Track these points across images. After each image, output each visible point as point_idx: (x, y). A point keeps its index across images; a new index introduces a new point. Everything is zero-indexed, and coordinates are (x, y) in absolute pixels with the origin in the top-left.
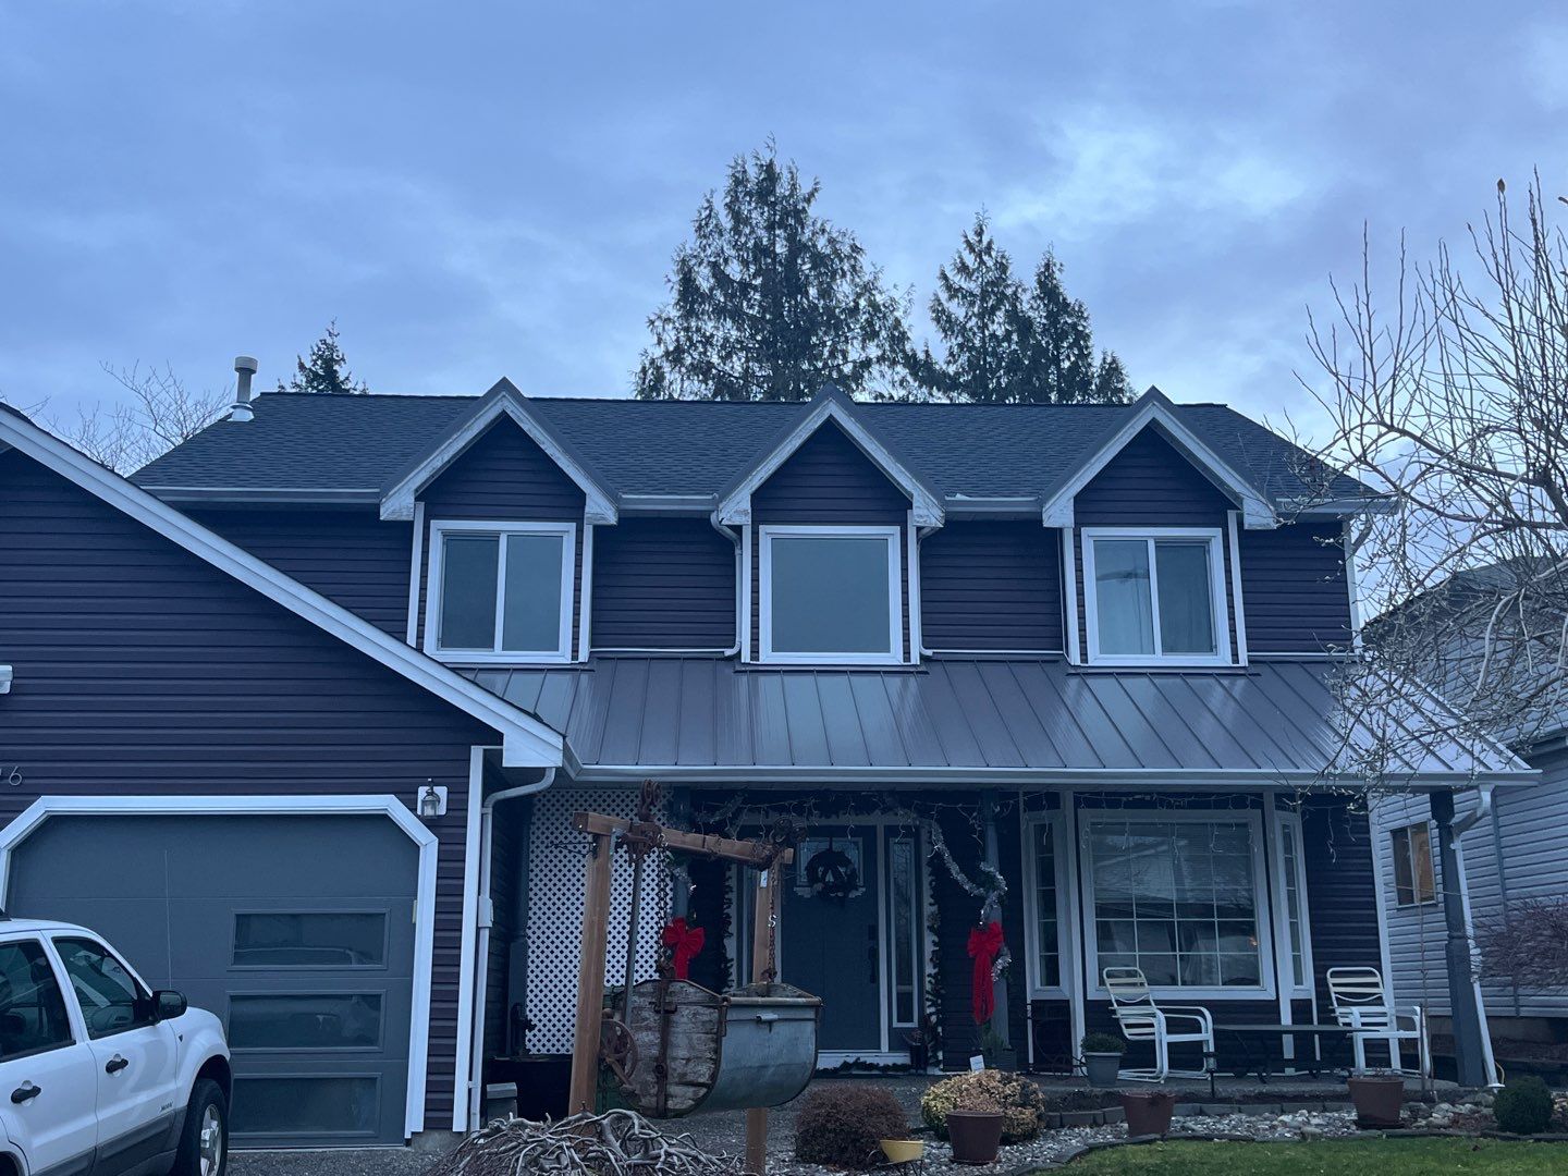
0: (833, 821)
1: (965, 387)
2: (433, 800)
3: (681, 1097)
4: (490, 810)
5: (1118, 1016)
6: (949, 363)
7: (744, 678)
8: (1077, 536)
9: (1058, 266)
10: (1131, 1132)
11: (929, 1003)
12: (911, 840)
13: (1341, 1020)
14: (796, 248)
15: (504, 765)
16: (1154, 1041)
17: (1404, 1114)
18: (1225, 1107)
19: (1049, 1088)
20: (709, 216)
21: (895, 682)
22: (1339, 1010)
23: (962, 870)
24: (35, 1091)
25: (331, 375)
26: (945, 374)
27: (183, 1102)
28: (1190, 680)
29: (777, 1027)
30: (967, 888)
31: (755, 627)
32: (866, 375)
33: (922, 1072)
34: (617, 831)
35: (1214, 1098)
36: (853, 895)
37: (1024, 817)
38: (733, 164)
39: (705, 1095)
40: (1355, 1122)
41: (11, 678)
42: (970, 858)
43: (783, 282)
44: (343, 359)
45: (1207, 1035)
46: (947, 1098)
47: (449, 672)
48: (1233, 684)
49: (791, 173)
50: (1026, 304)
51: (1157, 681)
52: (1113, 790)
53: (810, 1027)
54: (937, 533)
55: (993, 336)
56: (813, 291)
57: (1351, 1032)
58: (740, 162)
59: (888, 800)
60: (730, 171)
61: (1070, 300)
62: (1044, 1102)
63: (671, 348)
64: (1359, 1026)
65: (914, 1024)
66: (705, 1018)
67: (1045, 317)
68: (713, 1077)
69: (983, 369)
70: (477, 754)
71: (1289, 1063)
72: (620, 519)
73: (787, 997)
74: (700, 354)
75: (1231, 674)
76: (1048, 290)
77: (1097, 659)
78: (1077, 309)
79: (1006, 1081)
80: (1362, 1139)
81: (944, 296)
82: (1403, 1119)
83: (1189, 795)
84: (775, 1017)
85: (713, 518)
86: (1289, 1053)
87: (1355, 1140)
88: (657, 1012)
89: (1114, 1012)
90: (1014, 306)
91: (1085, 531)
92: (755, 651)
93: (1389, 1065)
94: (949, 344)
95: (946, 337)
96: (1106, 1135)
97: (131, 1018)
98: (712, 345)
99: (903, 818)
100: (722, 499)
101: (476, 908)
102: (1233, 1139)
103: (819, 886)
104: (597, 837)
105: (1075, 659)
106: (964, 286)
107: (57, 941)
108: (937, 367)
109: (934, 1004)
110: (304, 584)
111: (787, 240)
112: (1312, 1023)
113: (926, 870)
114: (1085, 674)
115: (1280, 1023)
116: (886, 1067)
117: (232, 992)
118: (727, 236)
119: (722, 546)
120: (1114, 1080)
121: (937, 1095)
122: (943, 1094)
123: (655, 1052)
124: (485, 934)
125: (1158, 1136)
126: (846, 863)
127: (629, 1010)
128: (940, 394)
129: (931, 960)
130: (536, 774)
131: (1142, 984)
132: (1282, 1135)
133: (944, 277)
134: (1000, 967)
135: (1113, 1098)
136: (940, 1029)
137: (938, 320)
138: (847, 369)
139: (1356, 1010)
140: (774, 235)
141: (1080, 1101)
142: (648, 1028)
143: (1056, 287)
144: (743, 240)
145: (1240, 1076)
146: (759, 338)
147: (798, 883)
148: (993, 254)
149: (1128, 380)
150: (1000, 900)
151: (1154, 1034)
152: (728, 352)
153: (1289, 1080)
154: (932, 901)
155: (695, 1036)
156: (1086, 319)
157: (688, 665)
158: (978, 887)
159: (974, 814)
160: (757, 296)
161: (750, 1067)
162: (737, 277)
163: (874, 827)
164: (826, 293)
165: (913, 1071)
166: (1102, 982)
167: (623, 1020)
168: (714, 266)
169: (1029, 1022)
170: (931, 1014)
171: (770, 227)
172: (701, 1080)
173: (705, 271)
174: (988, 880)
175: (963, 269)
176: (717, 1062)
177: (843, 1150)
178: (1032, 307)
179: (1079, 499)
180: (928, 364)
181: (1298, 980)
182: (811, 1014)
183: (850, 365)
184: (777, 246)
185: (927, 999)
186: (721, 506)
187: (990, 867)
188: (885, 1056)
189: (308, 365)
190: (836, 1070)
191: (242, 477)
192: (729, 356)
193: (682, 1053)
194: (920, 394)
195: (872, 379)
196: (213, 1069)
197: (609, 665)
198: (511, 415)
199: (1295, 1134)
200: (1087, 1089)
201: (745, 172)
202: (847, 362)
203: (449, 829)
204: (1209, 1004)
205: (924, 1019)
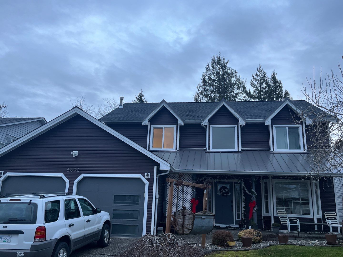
0: (224, 181)
1: (257, 98)
2: (148, 175)
3: (186, 232)
4: (158, 177)
5: (280, 220)
6: (254, 93)
7: (207, 153)
8: (272, 127)
9: (276, 74)
10: (280, 243)
11: (243, 216)
12: (240, 185)
13: (327, 223)
14: (224, 72)
15: (160, 169)
16: (287, 225)
17: (337, 242)
18: (301, 239)
19: (264, 233)
20: (208, 67)
21: (236, 155)
22: (327, 221)
23: (248, 191)
24: (73, 225)
25: (141, 99)
26: (253, 95)
27: (101, 228)
28: (295, 155)
29: (205, 219)
30: (249, 194)
31: (209, 144)
32: (238, 96)
33: (241, 229)
34: (174, 182)
35: (299, 237)
36: (228, 195)
37: (261, 180)
38: (213, 57)
39: (191, 231)
40: (326, 243)
41: (78, 153)
42: (249, 188)
43: (222, 79)
44: (143, 96)
45: (298, 224)
46: (243, 234)
47: (150, 152)
48: (304, 155)
49: (223, 59)
50: (269, 81)
51: (288, 155)
52: (278, 176)
53: (213, 219)
54: (244, 126)
55: (263, 88)
56: (227, 81)
57: (329, 225)
58: (214, 57)
59: (234, 177)
60: (212, 59)
61: (278, 80)
62: (262, 236)
63: (201, 92)
64: (331, 224)
65: (240, 220)
66: (191, 217)
67: (273, 84)
68: (192, 228)
69: (260, 94)
70: (155, 167)
71: (316, 231)
72: (184, 124)
73: (209, 214)
74: (206, 93)
75: (303, 153)
76: (274, 79)
77: (276, 150)
78: (279, 82)
79: (254, 231)
80: (327, 246)
81: (253, 80)
82: (337, 243)
83: (294, 177)
84: (205, 217)
85: (201, 124)
86: (316, 229)
87: (326, 246)
88: (182, 215)
89: (279, 219)
90: (267, 82)
91: (274, 126)
92: (209, 149)
93: (338, 232)
94: (254, 89)
95: (253, 88)
96: (275, 243)
97: (92, 213)
98: (208, 91)
99: (236, 180)
100: (203, 121)
101: (155, 195)
102: (300, 245)
103: (222, 193)
104: (171, 183)
105: (272, 150)
106: (257, 78)
107: (79, 199)
108: (252, 94)
109: (244, 216)
110: (125, 137)
111: (223, 71)
112: (321, 223)
113: (242, 190)
114: (274, 153)
115: (314, 223)
116: (235, 228)
117: (114, 209)
118: (211, 71)
119: (203, 129)
120: (278, 232)
121: (241, 233)
122: (241, 234)
123: (182, 223)
124: (157, 200)
125: (285, 244)
126: (227, 189)
127: (177, 215)
128: (252, 99)
129: (243, 208)
130: (166, 171)
131: (285, 214)
132: (311, 245)
133: (253, 76)
134: (255, 209)
135: (277, 236)
136: (245, 221)
137: (252, 85)
138: (234, 95)
139: (330, 221)
140: (220, 70)
141: (271, 236)
142: (181, 218)
143: (275, 78)
144: (214, 71)
145: (306, 233)
146: (217, 90)
147: (218, 192)
148: (263, 72)
149: (290, 95)
150: (255, 197)
151: (287, 224)
152: (211, 92)
153: (316, 234)
154: (244, 196)
155: (189, 220)
156: (281, 84)
157: (197, 151)
158: (251, 194)
159: (251, 180)
160: (217, 82)
161: (200, 227)
162: (213, 78)
163: (232, 182)
164: (230, 81)
165: (240, 229)
166: (277, 213)
167: (176, 217)
168: (209, 76)
169: (263, 220)
170: (243, 218)
171: (219, 69)
172: (190, 229)
173: (207, 77)
174: (253, 193)
175: (257, 75)
176: (193, 225)
177: (221, 243)
178: (270, 82)
179: (272, 119)
180: (250, 93)
181: (318, 214)
182: (213, 217)
183: (235, 94)
184: (221, 72)
185: (243, 215)
186: (203, 122)
187: (253, 190)
188: (234, 226)
189: (137, 97)
190: (225, 228)
191: (119, 118)
192: (212, 93)
193: (187, 223)
194: (248, 99)
195: (239, 96)
196: (107, 223)
197: (182, 151)
198: (165, 106)
199: (314, 245)
200: (273, 234)
201: (215, 59)
202: (234, 94)
203: (150, 180)
204: (299, 218)
205: (242, 219)
